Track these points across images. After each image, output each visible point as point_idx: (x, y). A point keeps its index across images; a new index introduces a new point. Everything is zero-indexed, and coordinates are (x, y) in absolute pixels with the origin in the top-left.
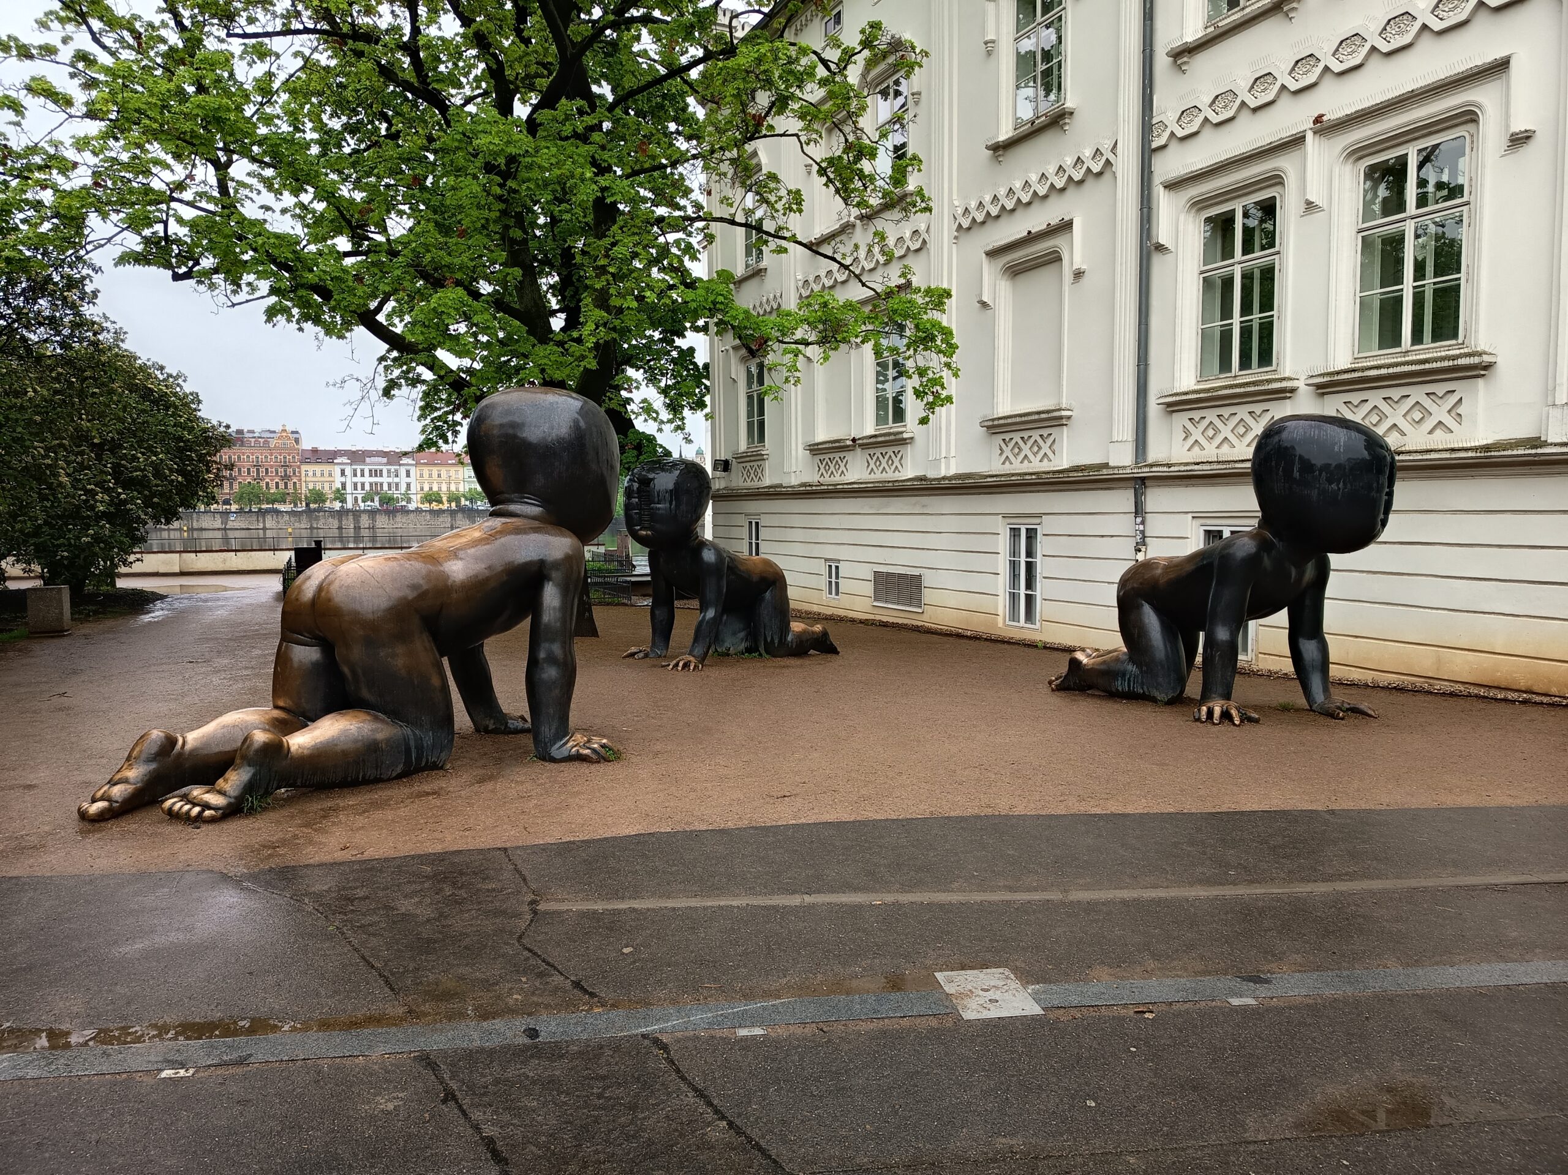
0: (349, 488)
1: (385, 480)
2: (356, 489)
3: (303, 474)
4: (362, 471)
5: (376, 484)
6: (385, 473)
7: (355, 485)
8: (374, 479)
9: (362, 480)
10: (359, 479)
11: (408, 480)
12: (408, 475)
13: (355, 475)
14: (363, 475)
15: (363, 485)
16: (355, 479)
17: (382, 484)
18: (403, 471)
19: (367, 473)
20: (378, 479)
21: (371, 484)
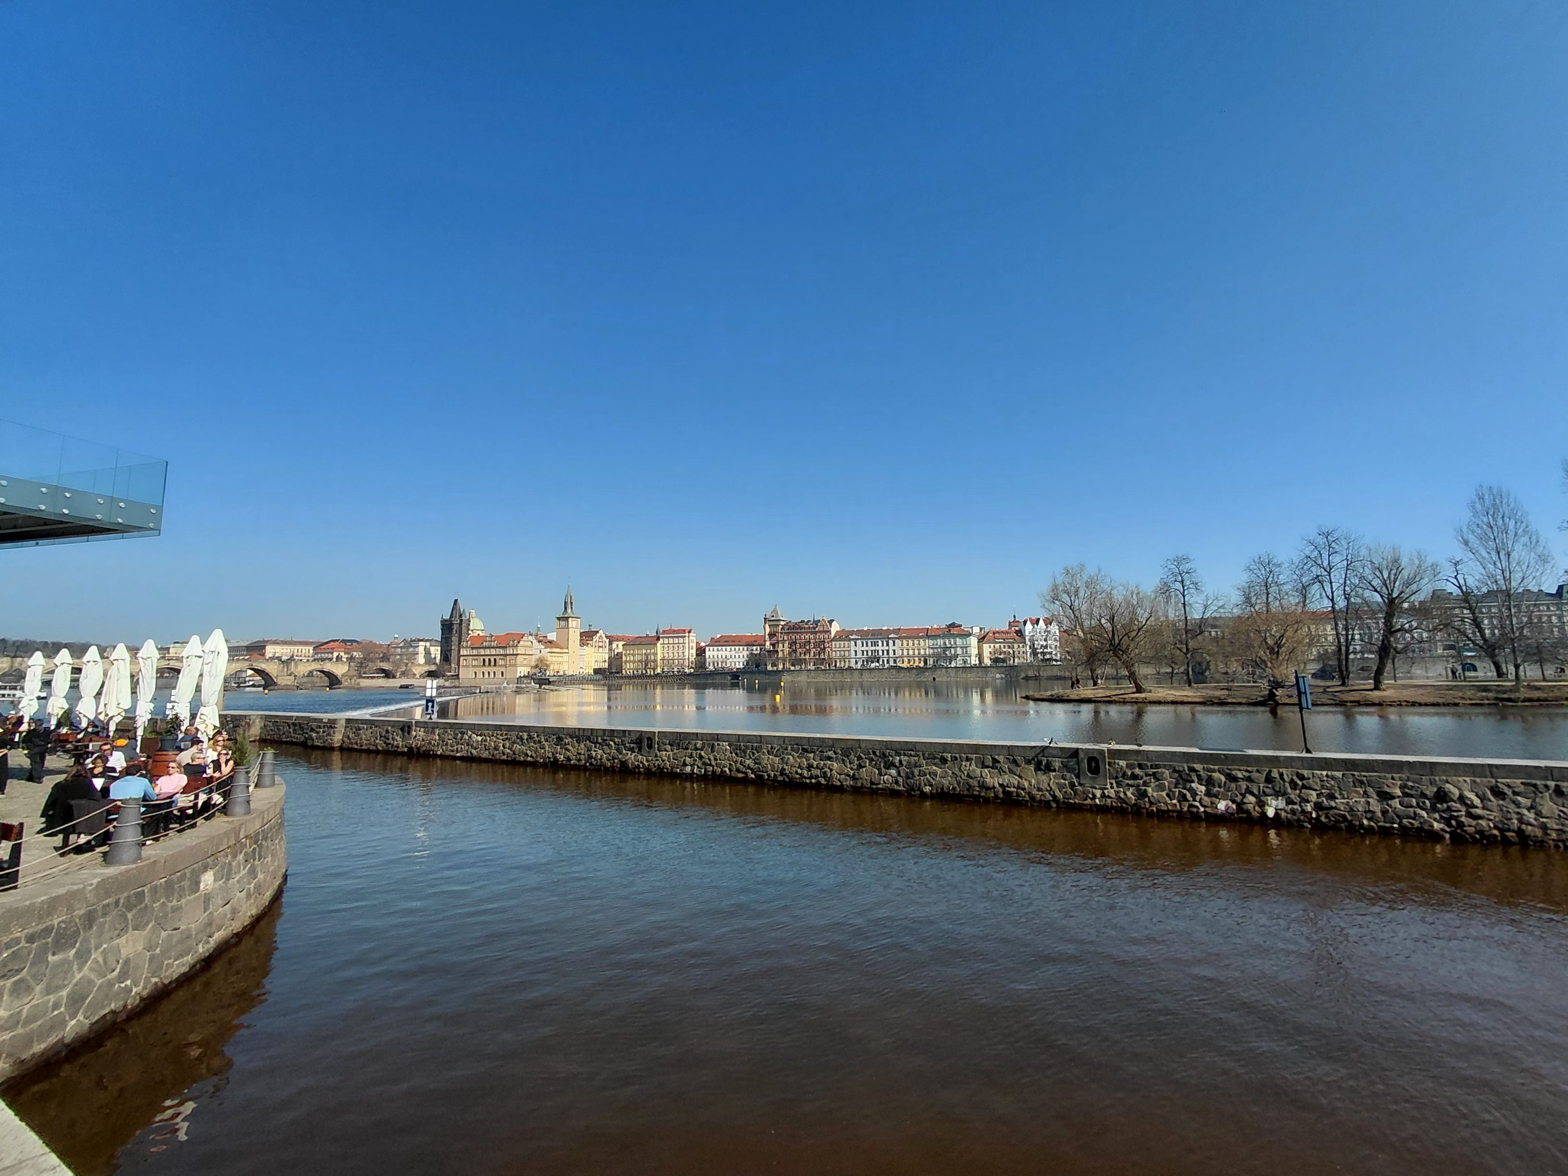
0: (859, 655)
1: (880, 648)
2: (863, 655)
3: (834, 646)
4: (867, 643)
5: (875, 651)
6: (880, 643)
7: (863, 651)
8: (873, 648)
9: (867, 649)
10: (865, 648)
11: (894, 648)
12: (894, 645)
13: (863, 646)
14: (867, 646)
15: (867, 651)
16: (863, 649)
17: (878, 651)
18: (891, 642)
19: (870, 644)
20: (877, 648)
21: (872, 651)
